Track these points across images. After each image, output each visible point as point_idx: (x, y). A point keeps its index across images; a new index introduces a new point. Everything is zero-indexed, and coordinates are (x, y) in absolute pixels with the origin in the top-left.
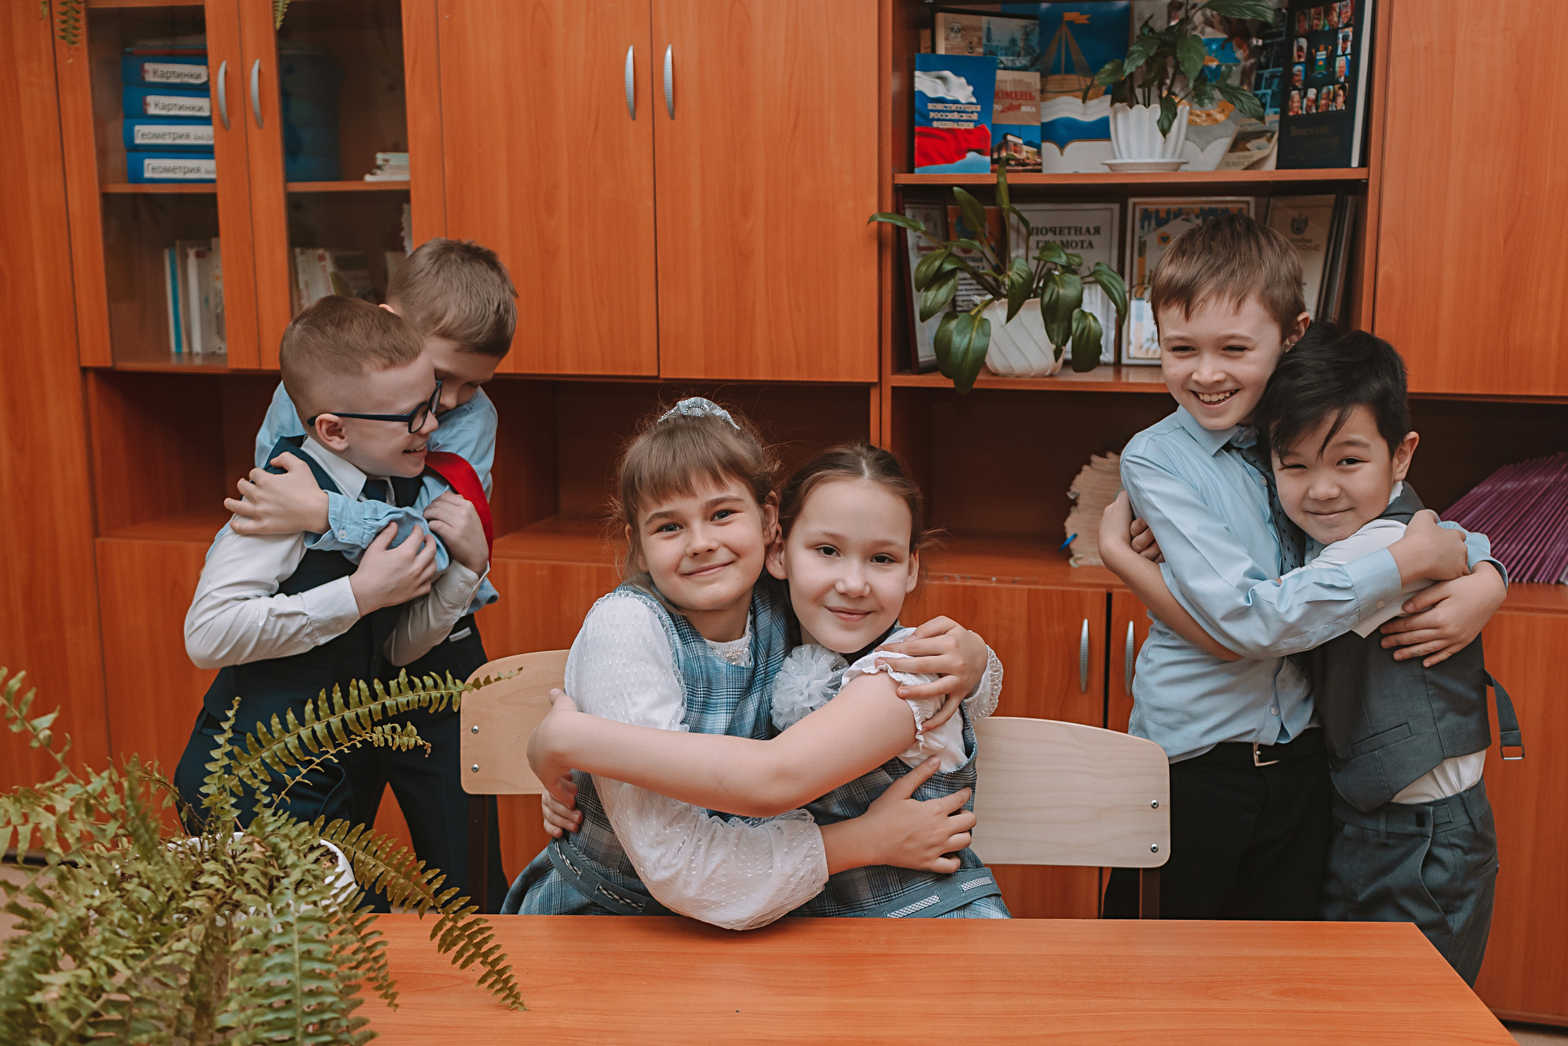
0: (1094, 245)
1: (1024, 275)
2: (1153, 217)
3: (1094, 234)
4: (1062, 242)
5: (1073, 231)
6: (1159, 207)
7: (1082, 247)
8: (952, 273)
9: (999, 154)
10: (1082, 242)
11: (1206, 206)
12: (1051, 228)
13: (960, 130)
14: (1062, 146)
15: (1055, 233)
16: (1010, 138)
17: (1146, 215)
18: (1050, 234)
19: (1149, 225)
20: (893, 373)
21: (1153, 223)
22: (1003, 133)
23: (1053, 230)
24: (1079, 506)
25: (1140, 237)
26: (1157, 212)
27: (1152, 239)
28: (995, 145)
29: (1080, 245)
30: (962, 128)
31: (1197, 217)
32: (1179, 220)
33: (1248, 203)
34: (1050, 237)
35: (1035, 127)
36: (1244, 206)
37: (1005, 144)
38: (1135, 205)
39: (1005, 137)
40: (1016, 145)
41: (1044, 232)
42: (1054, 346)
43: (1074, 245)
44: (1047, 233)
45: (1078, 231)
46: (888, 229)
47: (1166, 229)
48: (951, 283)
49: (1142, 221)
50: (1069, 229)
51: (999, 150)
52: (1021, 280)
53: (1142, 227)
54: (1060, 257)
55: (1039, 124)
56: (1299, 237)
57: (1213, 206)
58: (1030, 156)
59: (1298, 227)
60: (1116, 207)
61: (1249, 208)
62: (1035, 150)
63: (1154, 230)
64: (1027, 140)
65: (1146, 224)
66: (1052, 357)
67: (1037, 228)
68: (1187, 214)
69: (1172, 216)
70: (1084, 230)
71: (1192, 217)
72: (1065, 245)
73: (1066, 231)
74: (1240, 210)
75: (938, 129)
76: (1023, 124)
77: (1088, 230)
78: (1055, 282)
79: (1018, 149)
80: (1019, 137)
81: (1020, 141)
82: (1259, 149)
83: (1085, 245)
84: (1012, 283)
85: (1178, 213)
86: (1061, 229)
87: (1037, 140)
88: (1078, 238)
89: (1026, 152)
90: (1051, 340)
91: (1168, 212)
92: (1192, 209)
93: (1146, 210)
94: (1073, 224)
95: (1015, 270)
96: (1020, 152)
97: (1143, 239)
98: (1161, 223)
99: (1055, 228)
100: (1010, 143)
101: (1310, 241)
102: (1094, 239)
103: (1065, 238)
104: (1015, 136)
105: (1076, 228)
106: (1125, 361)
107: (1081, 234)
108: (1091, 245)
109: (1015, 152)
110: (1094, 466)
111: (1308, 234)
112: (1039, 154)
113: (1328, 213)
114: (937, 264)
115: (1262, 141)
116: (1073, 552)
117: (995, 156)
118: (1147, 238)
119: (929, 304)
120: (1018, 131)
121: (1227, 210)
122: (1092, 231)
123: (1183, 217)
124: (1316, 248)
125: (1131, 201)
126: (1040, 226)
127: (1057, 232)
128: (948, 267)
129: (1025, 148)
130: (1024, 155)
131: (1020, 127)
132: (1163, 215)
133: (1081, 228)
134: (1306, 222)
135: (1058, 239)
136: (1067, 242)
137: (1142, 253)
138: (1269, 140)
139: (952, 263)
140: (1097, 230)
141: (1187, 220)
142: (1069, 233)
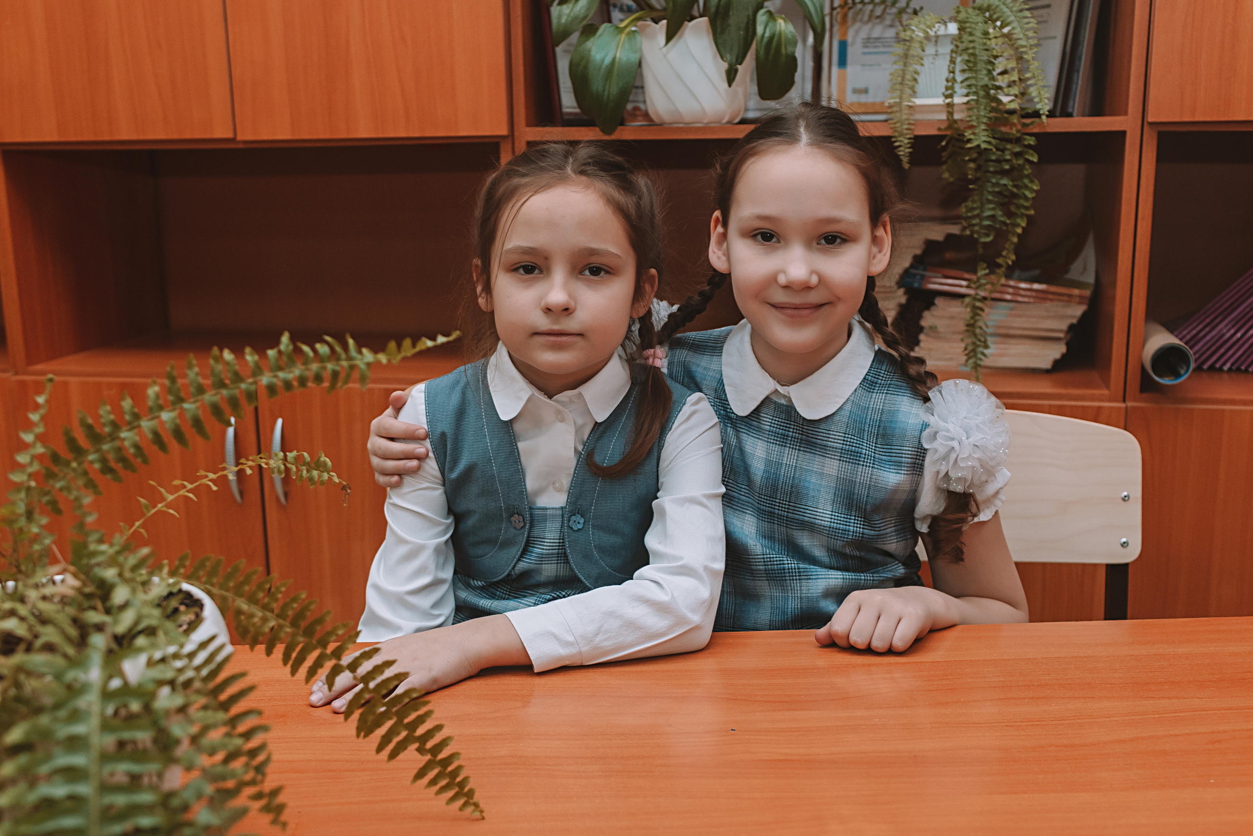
42: (726, 65)
90: (722, 57)
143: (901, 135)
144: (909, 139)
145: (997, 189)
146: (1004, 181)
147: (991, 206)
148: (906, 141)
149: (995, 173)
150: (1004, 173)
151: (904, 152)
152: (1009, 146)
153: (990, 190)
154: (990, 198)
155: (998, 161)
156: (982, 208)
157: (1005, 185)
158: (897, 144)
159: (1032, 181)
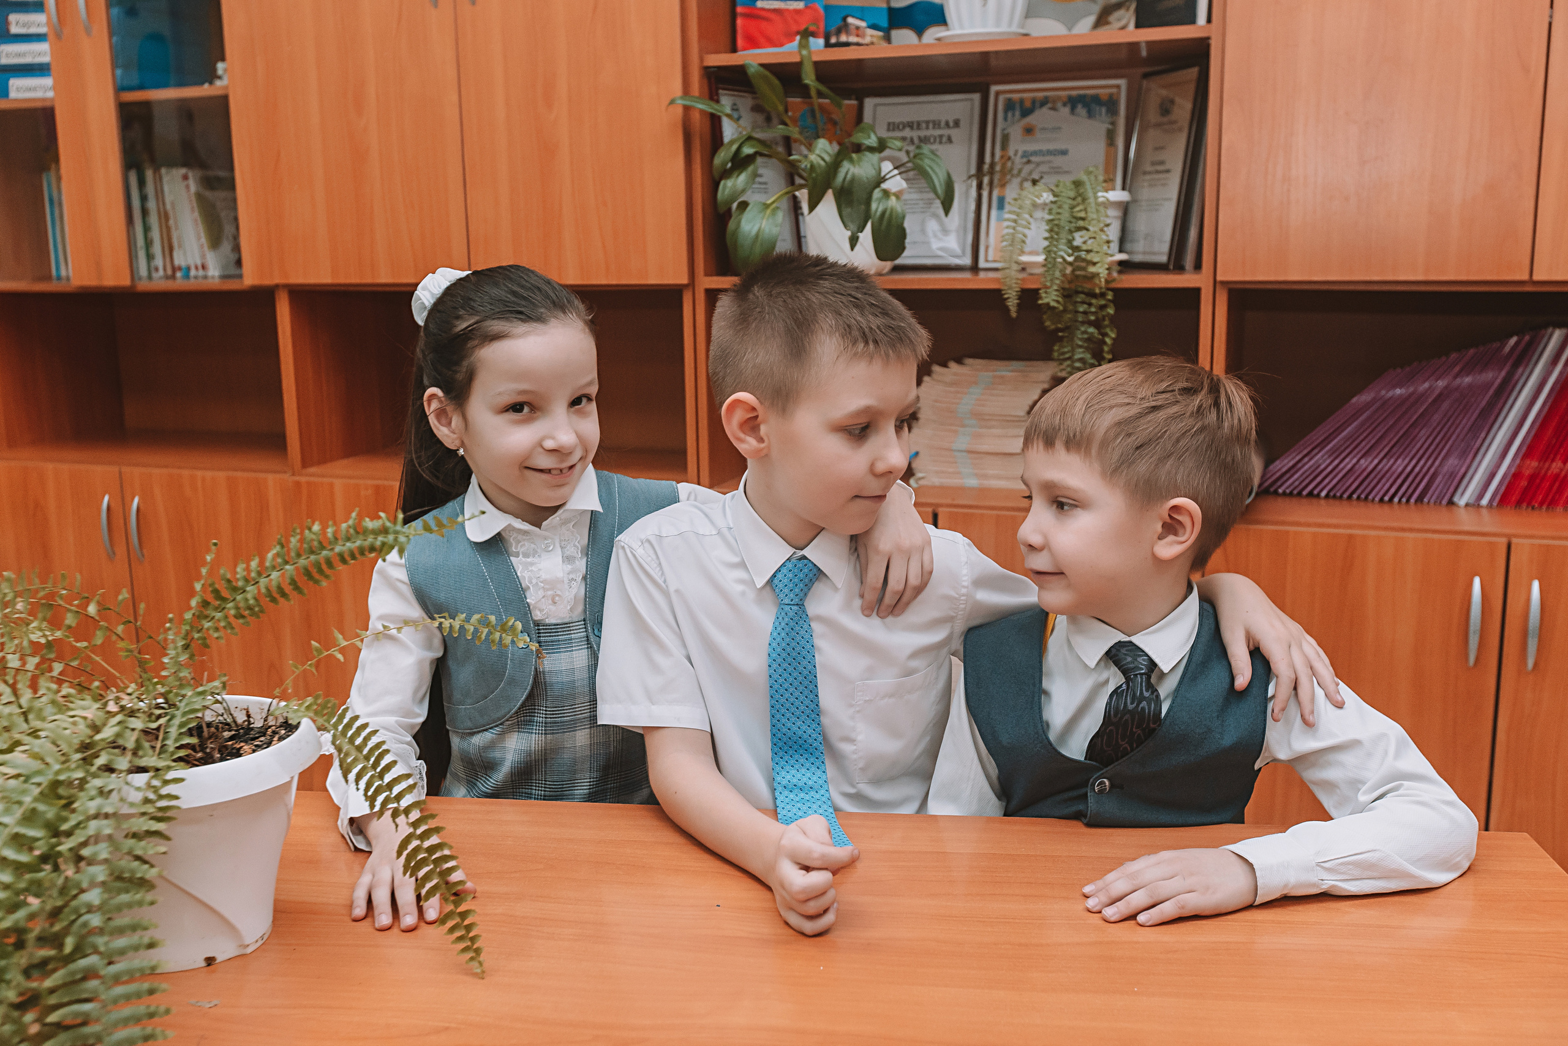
0: (953, 139)
1: (827, 158)
2: (1018, 107)
3: (954, 127)
4: (919, 138)
5: (931, 126)
6: (1025, 95)
7: (941, 143)
8: (750, 159)
9: (838, 38)
10: (941, 136)
11: (1074, 93)
12: (908, 122)
13: (787, 10)
14: (920, 33)
15: (912, 128)
16: (850, 20)
17: (1010, 106)
18: (908, 130)
19: (1013, 115)
20: (707, 274)
21: (1017, 113)
22: (842, 16)
23: (910, 125)
24: (921, 421)
25: (1004, 130)
26: (1022, 101)
27: (1016, 132)
28: (833, 29)
29: (938, 140)
30: (791, 8)
31: (1065, 105)
32: (1045, 110)
33: (1118, 87)
34: (907, 133)
35: (881, 9)
36: (1114, 90)
37: (844, 27)
38: (998, 94)
39: (845, 19)
40: (858, 28)
41: (901, 127)
42: (849, 233)
43: (932, 140)
44: (904, 127)
45: (936, 124)
46: (696, 117)
47: (1030, 119)
48: (750, 169)
49: (1006, 111)
50: (927, 122)
51: (838, 32)
52: (822, 163)
53: (1005, 119)
54: (869, 137)
55: (884, 6)
56: (1165, 119)
57: (1082, 92)
58: (875, 40)
59: (1166, 109)
60: (976, 97)
61: (1119, 93)
62: (881, 34)
63: (1019, 121)
64: (871, 22)
65: (1010, 114)
66: (847, 245)
67: (894, 123)
68: (1055, 100)
69: (1038, 105)
70: (943, 124)
71: (1059, 105)
72: (924, 140)
73: (924, 125)
74: (1111, 95)
75: (763, 9)
76: (866, 4)
77: (947, 124)
78: (851, 161)
79: (860, 32)
80: (862, 19)
81: (863, 24)
82: (1119, 20)
83: (944, 139)
84: (812, 166)
85: (1044, 102)
86: (919, 124)
87: (884, 23)
88: (937, 132)
89: (871, 35)
90: (846, 226)
91: (1034, 101)
92: (1059, 98)
93: (1010, 100)
94: (931, 118)
95: (817, 152)
96: (863, 36)
97: (1006, 132)
98: (1026, 113)
99: (913, 123)
100: (852, 27)
101: (1175, 122)
102: (954, 133)
103: (923, 133)
104: (857, 18)
105: (934, 122)
106: (982, 264)
107: (940, 128)
108: (950, 140)
109: (858, 36)
110: (934, 375)
111: (1173, 117)
112: (888, 39)
113: (1192, 87)
114: (735, 147)
115: (1121, 13)
116: (915, 471)
117: (833, 40)
118: (1010, 130)
119: (726, 193)
120: (861, 13)
121: (1097, 95)
122: (951, 124)
123: (1049, 105)
124: (1180, 130)
125: (994, 89)
126: (897, 120)
127: (915, 126)
128: (748, 150)
129: (870, 32)
130: (867, 40)
131: (862, 9)
132: (1028, 104)
133: (940, 122)
134: (1172, 102)
135: (915, 134)
136: (925, 137)
137: (1004, 147)
138: (1128, 9)
139: (753, 146)
140: (957, 123)
141: (1054, 109)
142: (927, 128)
143: (1010, 288)
144: (1017, 292)
145: (1086, 336)
146: (1091, 330)
147: (1081, 350)
148: (1014, 294)
149: (1083, 323)
150: (1090, 323)
151: (1012, 303)
152: (1094, 301)
153: (1080, 336)
154: (1080, 343)
155: (1085, 313)
156: (1073, 351)
157: (1092, 333)
158: (1006, 296)
159: (1112, 330)
